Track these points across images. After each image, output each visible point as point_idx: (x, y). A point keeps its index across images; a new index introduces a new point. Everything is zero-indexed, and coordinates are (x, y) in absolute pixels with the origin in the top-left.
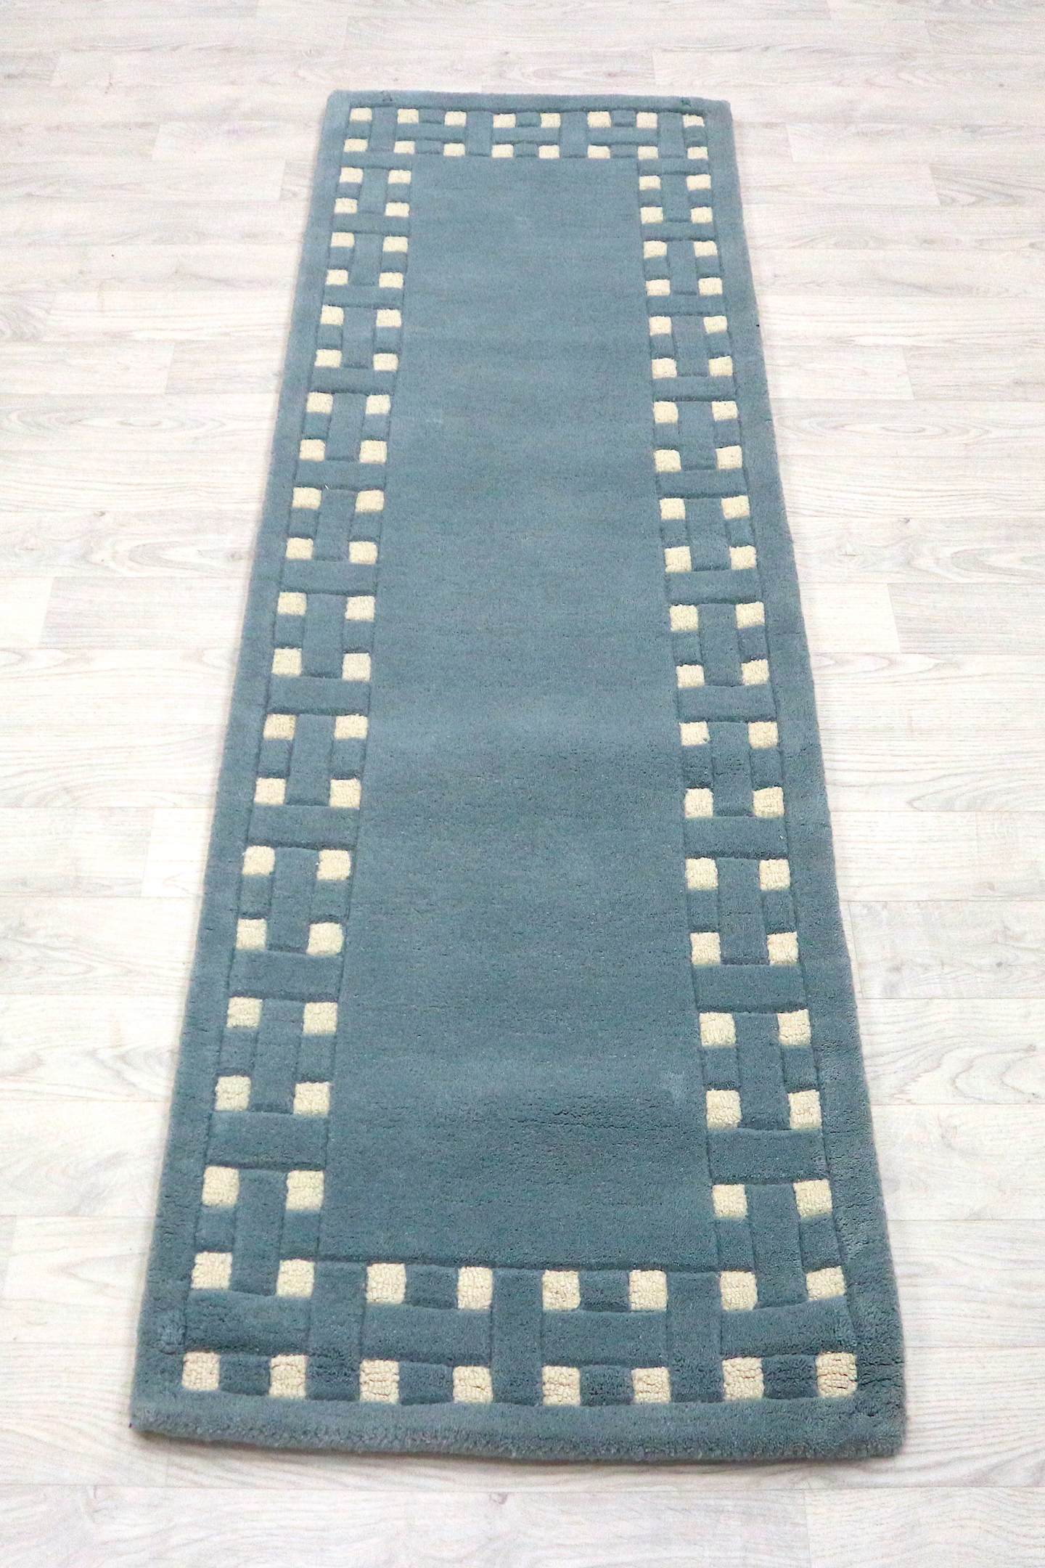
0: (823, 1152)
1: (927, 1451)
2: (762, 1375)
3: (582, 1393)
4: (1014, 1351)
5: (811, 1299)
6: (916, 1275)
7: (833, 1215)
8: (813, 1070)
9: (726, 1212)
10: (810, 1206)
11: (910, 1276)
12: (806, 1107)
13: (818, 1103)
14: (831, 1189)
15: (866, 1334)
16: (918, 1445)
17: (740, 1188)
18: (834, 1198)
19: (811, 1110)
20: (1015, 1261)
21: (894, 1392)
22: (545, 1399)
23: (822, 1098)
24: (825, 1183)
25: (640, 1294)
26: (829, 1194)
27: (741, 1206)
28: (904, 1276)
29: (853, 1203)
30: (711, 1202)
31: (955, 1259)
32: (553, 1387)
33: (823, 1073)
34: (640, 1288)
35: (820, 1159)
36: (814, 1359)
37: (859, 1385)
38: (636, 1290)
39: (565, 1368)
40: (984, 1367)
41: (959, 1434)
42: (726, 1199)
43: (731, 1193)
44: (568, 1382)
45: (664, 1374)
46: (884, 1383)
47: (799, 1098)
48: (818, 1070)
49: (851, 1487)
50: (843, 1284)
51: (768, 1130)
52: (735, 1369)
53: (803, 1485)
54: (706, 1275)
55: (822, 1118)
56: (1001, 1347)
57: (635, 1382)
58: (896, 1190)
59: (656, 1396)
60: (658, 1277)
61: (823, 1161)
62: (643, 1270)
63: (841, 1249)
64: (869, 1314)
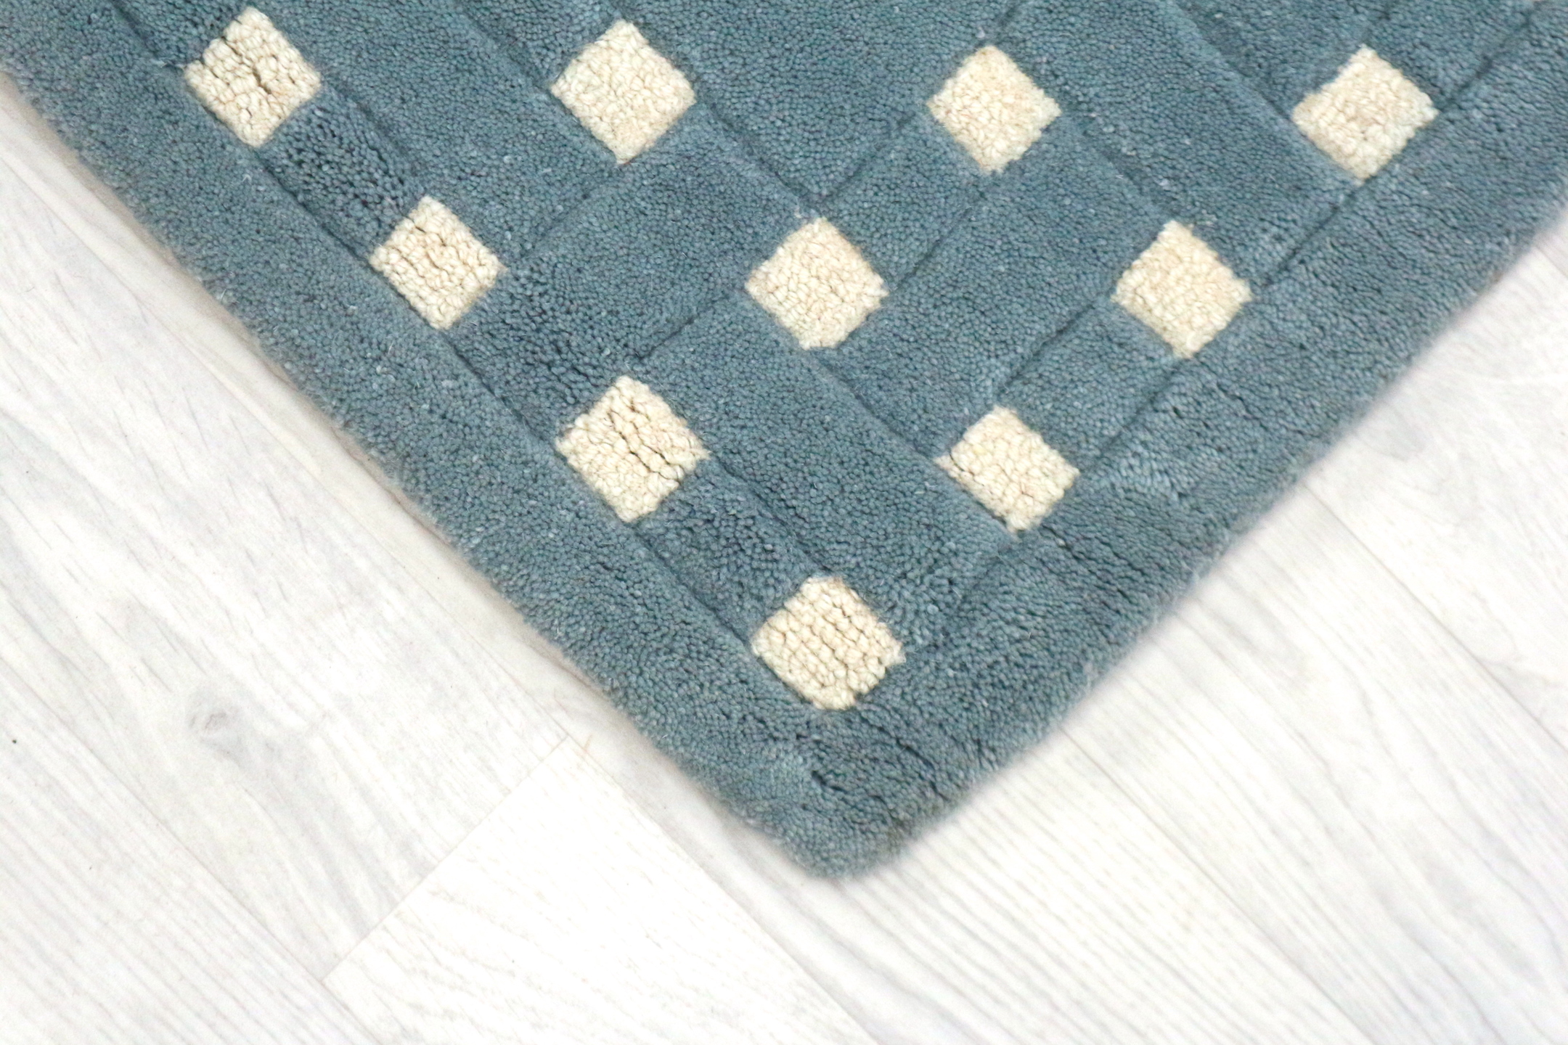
0: (1300, 232)
1: (890, 934)
2: (673, 485)
3: (283, 131)
4: (1286, 971)
5: (943, 461)
6: (1247, 642)
7: (1178, 368)
8: (1471, 59)
9: (954, 123)
10: (1152, 299)
11: (1233, 630)
12: (1369, 111)
13: (1408, 132)
14: (1237, 317)
15: (964, 650)
16: (888, 908)
17: (1044, 109)
18: (1217, 344)
19: (1374, 130)
20: (1487, 834)
21: (913, 792)
22: (194, 67)
23: (1429, 132)
24: (1240, 292)
25: (596, 81)
26: (1220, 320)
27: (1001, 145)
28: (1217, 616)
29: (1245, 394)
30: (947, 69)
31: (1365, 699)
32: (232, 61)
33: (1485, 89)
34: (606, 71)
35: (1279, 239)
36: (809, 574)
37: (852, 709)
38: (595, 66)
39: (294, 53)
40: (1187, 929)
41: (992, 975)
42: (985, 98)
43: (1009, 99)
44: (272, 85)
45: (481, 272)
46: (909, 758)
47: (1376, 78)
48: (1485, 69)
49: (670, 829)
50: (1041, 510)
51: (1234, 66)
52: (630, 415)
53: (580, 731)
54: (774, 192)
55: (1384, 169)
56: (1269, 938)
57: (407, 224)
58: (1395, 456)
59: (425, 292)
60: (668, 91)
61: (1281, 250)
62: (652, 43)
63: (1113, 444)
64: (1015, 622)
